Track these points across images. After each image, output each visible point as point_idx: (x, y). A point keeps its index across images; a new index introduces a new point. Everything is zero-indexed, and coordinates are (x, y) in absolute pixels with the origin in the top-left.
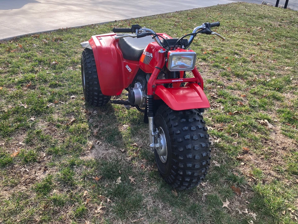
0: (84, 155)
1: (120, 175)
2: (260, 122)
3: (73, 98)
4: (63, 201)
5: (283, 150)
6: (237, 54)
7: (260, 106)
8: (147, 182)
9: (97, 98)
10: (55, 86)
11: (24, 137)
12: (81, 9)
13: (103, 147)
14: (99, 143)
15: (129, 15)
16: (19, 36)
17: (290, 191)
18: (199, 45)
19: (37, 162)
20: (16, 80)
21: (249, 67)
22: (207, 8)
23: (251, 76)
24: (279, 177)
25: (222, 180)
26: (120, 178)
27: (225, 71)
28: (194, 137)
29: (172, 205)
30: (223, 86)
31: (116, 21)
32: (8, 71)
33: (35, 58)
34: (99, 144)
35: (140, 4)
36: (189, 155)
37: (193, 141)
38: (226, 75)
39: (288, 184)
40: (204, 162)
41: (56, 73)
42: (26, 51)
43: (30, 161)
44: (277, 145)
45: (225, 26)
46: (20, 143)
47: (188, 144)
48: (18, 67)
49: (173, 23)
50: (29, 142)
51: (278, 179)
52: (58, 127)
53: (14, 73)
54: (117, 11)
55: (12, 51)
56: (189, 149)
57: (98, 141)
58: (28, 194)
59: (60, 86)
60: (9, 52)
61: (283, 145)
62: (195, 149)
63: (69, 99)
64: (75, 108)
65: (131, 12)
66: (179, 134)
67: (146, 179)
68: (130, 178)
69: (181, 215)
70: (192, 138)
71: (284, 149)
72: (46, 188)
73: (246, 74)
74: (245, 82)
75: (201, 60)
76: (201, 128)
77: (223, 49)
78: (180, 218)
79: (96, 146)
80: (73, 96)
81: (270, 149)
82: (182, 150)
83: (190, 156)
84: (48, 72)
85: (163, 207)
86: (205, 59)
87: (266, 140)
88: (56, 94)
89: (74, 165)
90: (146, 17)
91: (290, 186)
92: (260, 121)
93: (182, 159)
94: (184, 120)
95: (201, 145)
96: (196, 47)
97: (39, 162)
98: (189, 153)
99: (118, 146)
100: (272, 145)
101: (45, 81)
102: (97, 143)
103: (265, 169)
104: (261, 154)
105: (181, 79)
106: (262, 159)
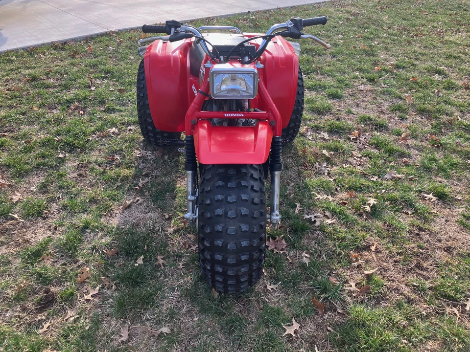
0: (108, 216)
1: (144, 253)
2: (426, 197)
3: (130, 130)
5: (445, 251)
6: (439, 73)
7: (441, 169)
11: (39, 180)
13: (142, 208)
14: (138, 200)
16: (94, 35)
17: (422, 325)
18: (374, 56)
20: (65, 98)
21: (452, 98)
23: (447, 114)
24: (413, 296)
25: (304, 286)
26: (142, 257)
27: (400, 102)
28: (229, 214)
29: (203, 310)
30: (383, 129)
31: (249, 12)
32: (60, 85)
33: (102, 67)
34: (139, 202)
36: (218, 242)
37: (227, 220)
38: (399, 110)
39: (424, 313)
40: (244, 256)
41: (123, 90)
42: (96, 57)
44: (440, 241)
45: (442, 22)
46: (32, 189)
47: (218, 223)
48: (75, 80)
49: (346, 15)
51: (410, 301)
52: (92, 170)
53: (67, 87)
55: (77, 56)
56: (218, 232)
57: (138, 198)
59: (120, 111)
60: (73, 57)
61: (449, 243)
62: (228, 232)
63: (124, 131)
64: (126, 144)
66: (208, 204)
67: (181, 265)
69: (209, 329)
70: (226, 213)
71: (448, 250)
73: (439, 111)
74: (431, 124)
75: (365, 80)
76: (246, 200)
77: (416, 63)
79: (133, 206)
80: (132, 127)
81: (420, 247)
82: (209, 231)
83: (219, 243)
84: (112, 89)
85: (189, 311)
86: (372, 80)
87: (421, 229)
88: (109, 122)
89: (88, 228)
91: (427, 317)
92: (426, 195)
93: (208, 245)
94: (220, 183)
95: (240, 227)
96: (367, 58)
98: (218, 238)
100: (428, 241)
101: (102, 102)
102: (135, 201)
103: (393, 281)
104: (399, 254)
105: (240, 113)
106: (395, 262)
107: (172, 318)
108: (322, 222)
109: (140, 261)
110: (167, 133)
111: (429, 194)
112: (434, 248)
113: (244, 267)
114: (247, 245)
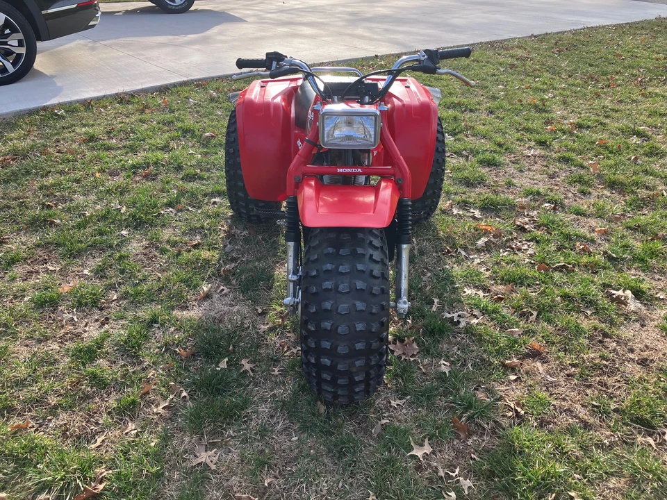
0: (186, 308)
1: (228, 353)
2: (614, 294)
3: (215, 203)
4: (106, 379)
5: (639, 364)
6: (639, 134)
7: (636, 259)
8: (277, 376)
9: (244, 204)
11: (94, 262)
12: (319, 31)
13: (227, 300)
14: (223, 290)
15: (413, 44)
16: (170, 85)
17: (603, 458)
18: (546, 112)
19: (98, 308)
20: (130, 162)
21: (656, 168)
22: (619, 27)
23: (647, 188)
24: (592, 420)
25: (440, 402)
26: (226, 360)
27: (582, 172)
28: (341, 288)
29: (305, 428)
30: (558, 205)
31: (376, 56)
32: (124, 147)
33: (180, 124)
34: (223, 293)
36: (326, 323)
38: (580, 182)
39: (606, 441)
41: (206, 154)
42: (172, 111)
43: (86, 304)
44: (632, 351)
45: (646, 68)
46: (86, 272)
47: (327, 299)
48: (144, 140)
49: (510, 60)
50: (100, 273)
51: (587, 426)
52: (163, 251)
53: (133, 150)
54: (392, 36)
55: (147, 111)
56: (326, 310)
57: (222, 288)
58: (57, 357)
59: (201, 178)
60: (142, 112)
61: (645, 354)
62: (339, 311)
63: (207, 204)
64: (209, 221)
65: (422, 38)
66: (314, 276)
67: (276, 371)
68: (243, 362)
69: (312, 451)
70: (337, 287)
71: (643, 362)
72: (89, 354)
73: (636, 184)
74: (625, 201)
75: (533, 143)
76: (363, 272)
77: (607, 121)
78: (308, 455)
79: (216, 296)
80: (217, 200)
81: (603, 358)
82: (314, 310)
83: (327, 325)
84: (191, 152)
85: (286, 429)
86: (543, 142)
87: (606, 335)
88: (187, 192)
89: (156, 322)
91: (611, 447)
92: (614, 292)
94: (330, 250)
95: (355, 305)
96: (537, 115)
97: (101, 309)
98: (327, 319)
99: (255, 302)
100: (614, 350)
101: (179, 168)
102: (219, 291)
103: (564, 399)
104: (573, 365)
105: (357, 168)
106: (568, 375)
107: (263, 437)
108: (468, 323)
109: (223, 365)
110: (263, 202)
111: (618, 290)
112: (624, 360)
113: (359, 360)
114: (363, 329)
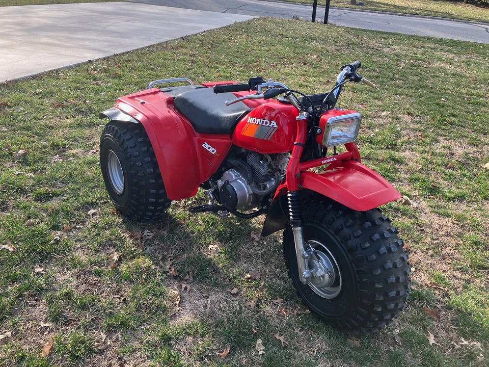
0: (174, 317)
3: (94, 214)
5: (447, 236)
10: (47, 197)
11: (41, 310)
13: (196, 293)
14: (186, 288)
15: (106, 49)
19: (96, 353)
24: (466, 277)
31: (90, 61)
34: (188, 289)
35: (112, 28)
39: (482, 286)
41: (35, 171)
43: (83, 354)
44: (437, 230)
46: (42, 324)
47: (386, 262)
50: (59, 319)
52: (98, 274)
54: (81, 43)
56: (390, 269)
57: (184, 286)
59: (56, 195)
61: (444, 230)
62: (397, 266)
63: (87, 217)
64: (108, 232)
65: (106, 43)
66: (368, 247)
67: (299, 332)
68: (277, 337)
71: (448, 234)
79: (185, 294)
80: (92, 211)
81: (433, 239)
84: (17, 172)
87: (420, 226)
90: (137, 50)
91: (486, 287)
93: (381, 286)
97: (101, 353)
98: (389, 275)
100: (432, 233)
102: (183, 290)
104: (428, 249)
106: (431, 256)
109: (260, 347)
